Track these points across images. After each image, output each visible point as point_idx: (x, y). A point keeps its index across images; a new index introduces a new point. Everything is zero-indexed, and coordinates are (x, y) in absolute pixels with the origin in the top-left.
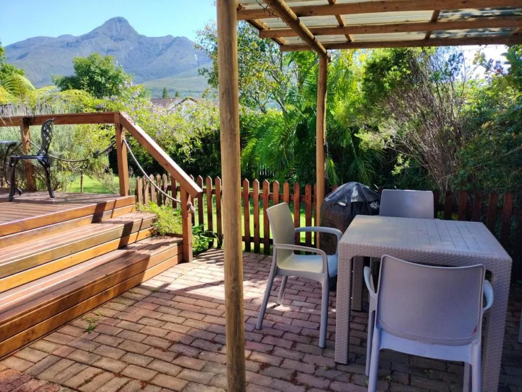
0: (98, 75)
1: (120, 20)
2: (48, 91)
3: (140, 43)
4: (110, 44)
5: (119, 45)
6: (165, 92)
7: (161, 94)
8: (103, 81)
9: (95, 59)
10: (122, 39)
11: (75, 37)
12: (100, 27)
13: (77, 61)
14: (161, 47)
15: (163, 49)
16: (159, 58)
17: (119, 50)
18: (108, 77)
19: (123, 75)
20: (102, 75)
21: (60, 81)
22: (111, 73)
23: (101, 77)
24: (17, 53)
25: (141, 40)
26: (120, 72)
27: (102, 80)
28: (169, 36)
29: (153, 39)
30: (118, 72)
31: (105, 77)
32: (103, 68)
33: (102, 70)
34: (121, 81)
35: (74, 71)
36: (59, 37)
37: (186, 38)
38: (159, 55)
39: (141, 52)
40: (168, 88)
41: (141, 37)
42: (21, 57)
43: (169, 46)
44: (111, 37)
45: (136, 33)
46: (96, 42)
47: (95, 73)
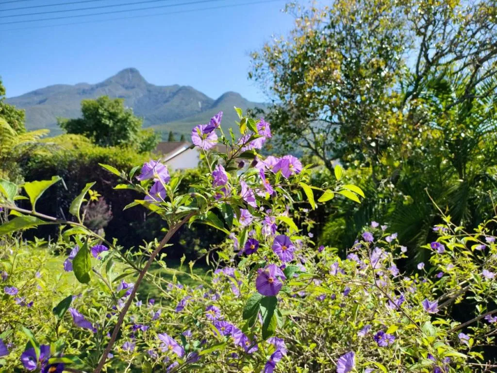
0: (105, 119)
1: (132, 71)
2: (39, 136)
3: (149, 91)
4: (121, 91)
5: (130, 92)
6: (171, 135)
7: (167, 137)
8: (111, 125)
9: (104, 101)
10: (133, 87)
11: (91, 86)
12: (113, 77)
13: (85, 103)
14: (168, 96)
15: (170, 97)
16: (167, 104)
17: (129, 97)
18: (116, 120)
19: (132, 119)
20: (110, 118)
21: (65, 125)
22: (120, 116)
23: (109, 120)
24: (37, 99)
25: (150, 88)
26: (130, 115)
27: (109, 123)
28: (176, 86)
29: (161, 88)
30: (127, 115)
31: (113, 120)
32: (112, 111)
33: (110, 113)
34: (130, 124)
35: (82, 113)
36: (76, 85)
37: (191, 88)
38: (167, 101)
39: (150, 99)
40: (173, 131)
41: (150, 85)
42: (41, 102)
43: (175, 94)
44: (123, 86)
45: (145, 83)
46: (109, 90)
47: (102, 115)
